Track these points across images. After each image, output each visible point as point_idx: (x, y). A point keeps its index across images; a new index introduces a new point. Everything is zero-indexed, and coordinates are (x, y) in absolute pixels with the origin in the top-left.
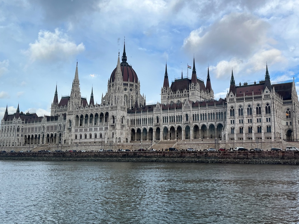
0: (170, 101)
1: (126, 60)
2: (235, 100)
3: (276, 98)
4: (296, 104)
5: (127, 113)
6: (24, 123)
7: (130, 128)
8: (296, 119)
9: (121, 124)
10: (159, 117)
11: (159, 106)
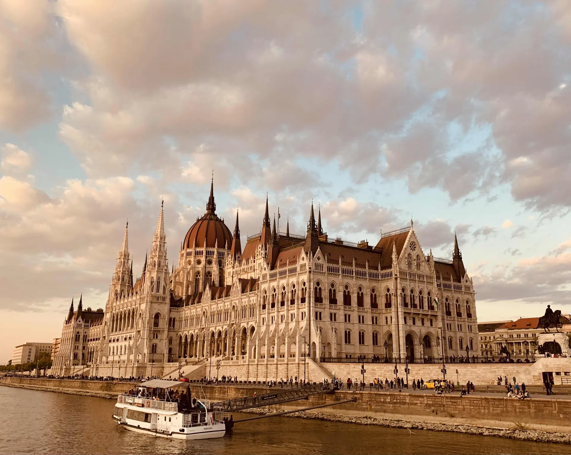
1: (215, 210)
2: (268, 278)
3: (329, 269)
4: (408, 277)
5: (171, 306)
6: (88, 326)
7: (177, 335)
8: (399, 310)
9: (150, 328)
10: (207, 312)
11: (208, 292)
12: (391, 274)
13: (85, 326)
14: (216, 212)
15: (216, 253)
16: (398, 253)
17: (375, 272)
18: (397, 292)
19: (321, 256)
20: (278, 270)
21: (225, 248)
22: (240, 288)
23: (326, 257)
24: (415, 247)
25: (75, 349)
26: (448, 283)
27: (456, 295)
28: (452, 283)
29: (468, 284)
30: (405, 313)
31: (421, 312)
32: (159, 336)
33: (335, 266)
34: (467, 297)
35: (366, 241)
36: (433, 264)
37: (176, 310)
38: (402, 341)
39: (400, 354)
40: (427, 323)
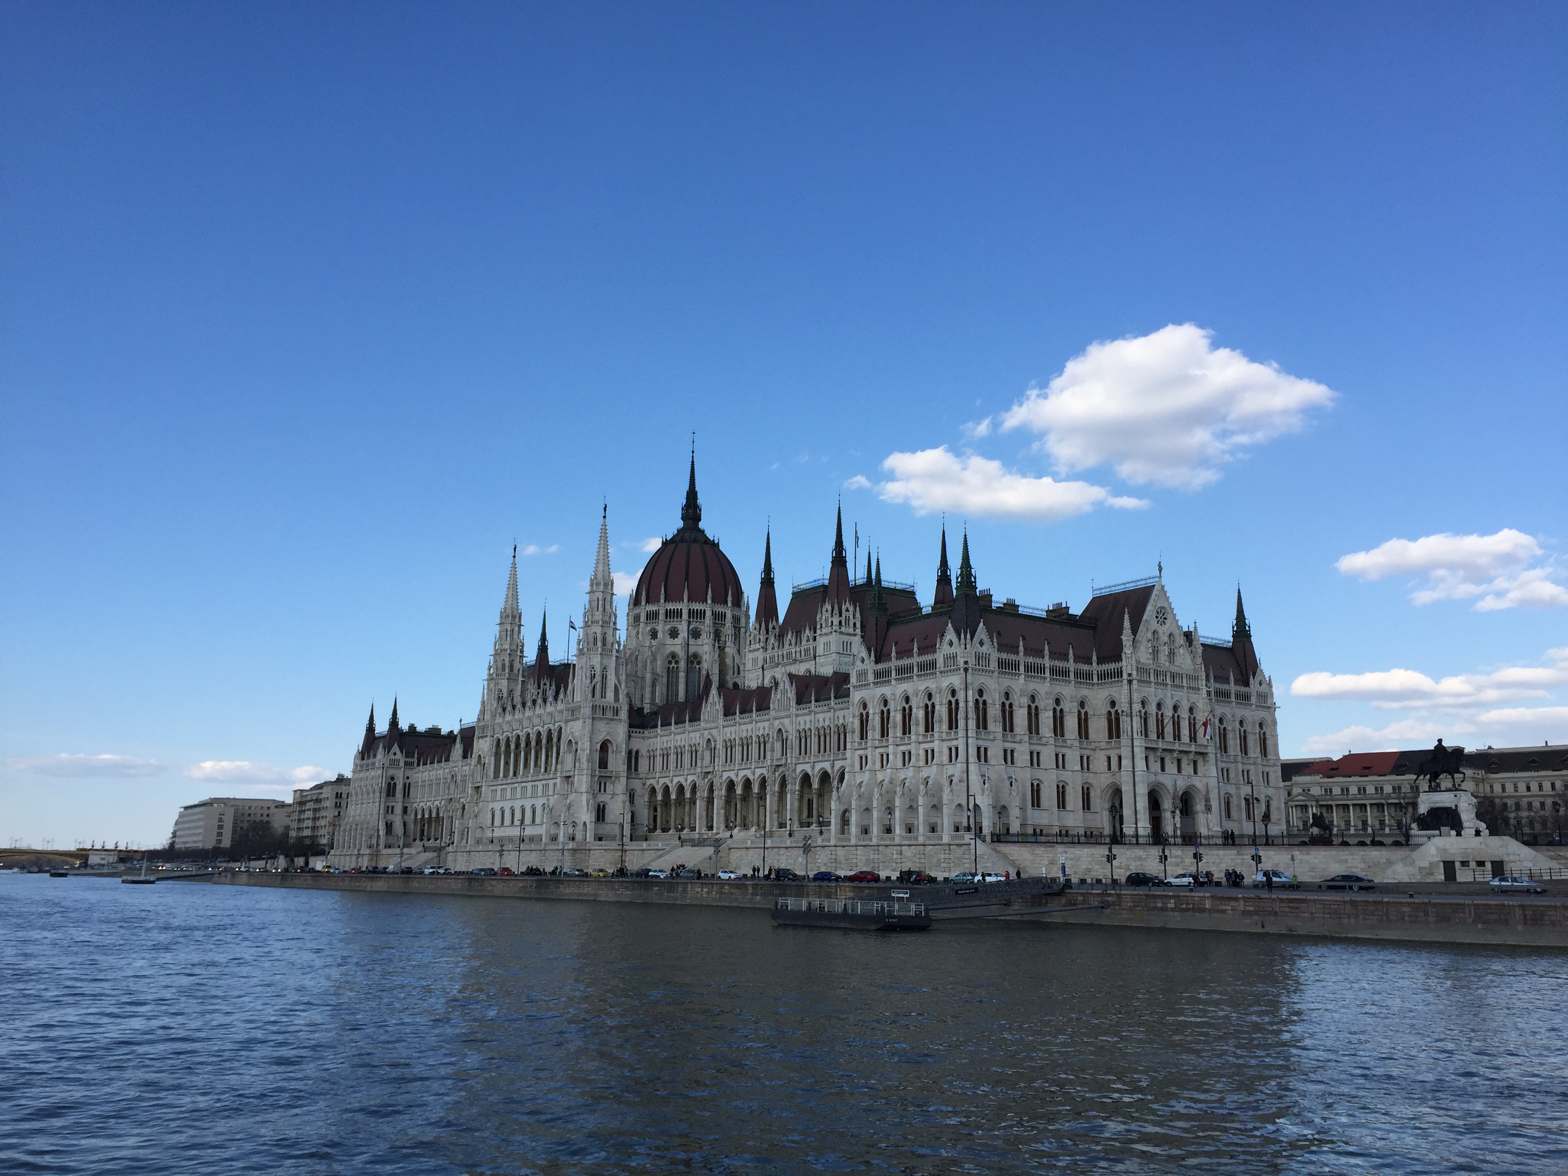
0: (768, 675)
1: (700, 520)
2: (871, 677)
3: (1001, 664)
4: (1152, 679)
5: (631, 726)
6: (412, 764)
7: (644, 784)
8: (1136, 743)
9: (593, 771)
10: (715, 741)
11: (716, 699)
12: (1120, 673)
13: (406, 764)
14: (701, 525)
15: (708, 614)
16: (1135, 630)
17: (1085, 667)
18: (1131, 709)
19: (985, 639)
20: (894, 663)
21: (726, 603)
22: (792, 695)
23: (995, 640)
24: (1165, 619)
25: (388, 812)
26: (1224, 687)
27: (1241, 712)
28: (1232, 687)
29: (1263, 688)
30: (1146, 748)
31: (1176, 747)
32: (609, 787)
33: (1012, 657)
34: (1261, 714)
35: (1064, 605)
36: (1200, 650)
37: (641, 735)
38: (1143, 804)
39: (1137, 828)
40: (1187, 769)
